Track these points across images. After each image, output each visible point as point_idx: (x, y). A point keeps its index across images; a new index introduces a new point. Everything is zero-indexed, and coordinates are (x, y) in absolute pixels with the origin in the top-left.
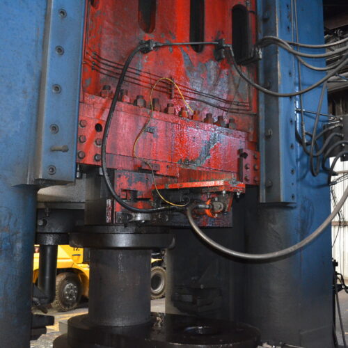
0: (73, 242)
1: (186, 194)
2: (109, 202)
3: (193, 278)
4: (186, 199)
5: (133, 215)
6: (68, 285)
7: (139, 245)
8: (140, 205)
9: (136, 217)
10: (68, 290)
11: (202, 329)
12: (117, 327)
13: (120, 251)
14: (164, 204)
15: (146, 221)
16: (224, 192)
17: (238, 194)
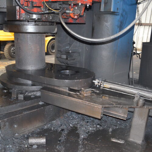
0: (4, 29)
1: (60, 4)
2: (18, 8)
3: (67, 47)
4: (60, 7)
5: (31, 15)
6: (12, 48)
7: (37, 32)
8: (35, 10)
9: (32, 16)
10: (12, 50)
11: (69, 72)
12: (29, 70)
13: (29, 34)
14: (49, 10)
15: (38, 19)
16: (80, 4)
17: (88, 5)
